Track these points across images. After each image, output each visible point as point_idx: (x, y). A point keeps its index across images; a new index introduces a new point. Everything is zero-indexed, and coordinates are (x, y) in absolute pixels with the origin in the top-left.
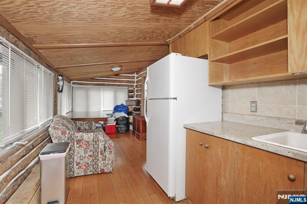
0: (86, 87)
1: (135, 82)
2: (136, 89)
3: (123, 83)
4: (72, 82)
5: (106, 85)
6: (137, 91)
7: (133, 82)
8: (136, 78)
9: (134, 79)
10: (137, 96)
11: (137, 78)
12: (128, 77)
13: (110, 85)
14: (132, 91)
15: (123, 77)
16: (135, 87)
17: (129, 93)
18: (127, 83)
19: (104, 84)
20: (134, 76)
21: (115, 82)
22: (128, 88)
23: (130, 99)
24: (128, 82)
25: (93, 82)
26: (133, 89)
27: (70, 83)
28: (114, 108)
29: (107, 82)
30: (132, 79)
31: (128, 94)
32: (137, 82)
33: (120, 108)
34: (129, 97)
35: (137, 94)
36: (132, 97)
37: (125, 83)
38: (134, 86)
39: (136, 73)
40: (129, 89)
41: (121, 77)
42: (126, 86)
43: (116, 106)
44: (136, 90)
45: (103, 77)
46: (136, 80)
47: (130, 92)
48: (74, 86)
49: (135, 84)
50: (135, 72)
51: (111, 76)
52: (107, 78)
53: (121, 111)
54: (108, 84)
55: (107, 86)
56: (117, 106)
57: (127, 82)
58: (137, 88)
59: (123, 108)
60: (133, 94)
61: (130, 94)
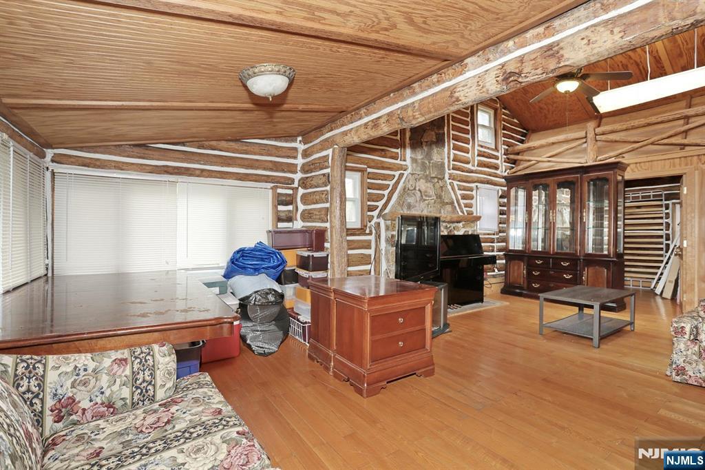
0: (115, 175)
1: (299, 168)
2: (301, 191)
3: (257, 168)
4: (50, 153)
5: (198, 172)
6: (305, 199)
7: (292, 168)
8: (300, 156)
9: (295, 158)
10: (307, 216)
11: (306, 154)
12: (274, 151)
13: (211, 174)
14: (289, 201)
15: (257, 149)
16: (296, 185)
17: (279, 204)
18: (271, 170)
19: (188, 169)
20: (295, 149)
21: (229, 165)
22: (277, 187)
23: (281, 225)
24: (276, 167)
25: (143, 158)
26: (290, 192)
27: (43, 156)
28: (231, 259)
29: (198, 162)
30: (288, 157)
31: (275, 207)
32: (305, 169)
33: (253, 258)
34: (280, 220)
35: (304, 211)
36: (289, 219)
37: (265, 169)
38: (293, 181)
39: (300, 138)
40: (279, 191)
41: (249, 148)
42: (267, 179)
43: (238, 252)
44: (304, 196)
45: (183, 144)
46: (300, 161)
47: (281, 200)
48: (58, 168)
49: (298, 176)
50: (298, 136)
51: (214, 143)
52: (199, 148)
53: (256, 270)
54: (203, 170)
55: (198, 176)
56: (241, 251)
57: (270, 165)
58: (305, 187)
59: (262, 260)
60: (290, 208)
61: (281, 208)
